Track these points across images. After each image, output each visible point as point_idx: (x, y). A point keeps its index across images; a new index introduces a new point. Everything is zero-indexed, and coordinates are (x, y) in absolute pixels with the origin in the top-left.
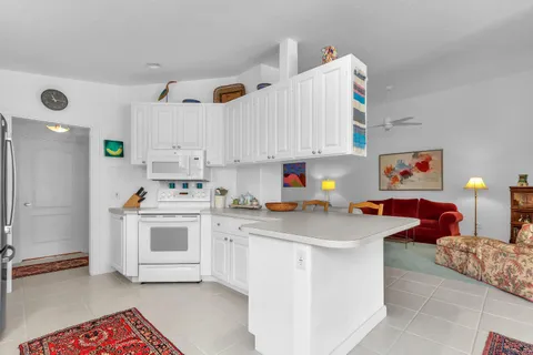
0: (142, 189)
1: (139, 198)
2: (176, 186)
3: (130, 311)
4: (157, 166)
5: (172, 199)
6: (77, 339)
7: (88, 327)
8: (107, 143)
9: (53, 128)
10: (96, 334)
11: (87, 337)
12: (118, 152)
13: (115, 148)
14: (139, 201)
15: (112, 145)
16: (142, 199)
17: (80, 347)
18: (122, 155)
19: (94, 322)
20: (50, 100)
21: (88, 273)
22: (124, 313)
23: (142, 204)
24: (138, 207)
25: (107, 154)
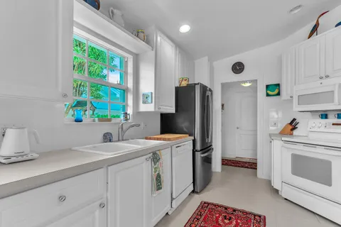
0: (294, 120)
1: (291, 127)
2: (329, 116)
3: (260, 216)
4: (303, 99)
5: (322, 129)
6: (220, 215)
7: (230, 211)
8: (267, 86)
9: (243, 85)
10: (230, 219)
11: (225, 218)
12: (276, 92)
13: (274, 90)
14: (292, 130)
15: (270, 88)
16: (294, 128)
17: (217, 222)
18: (279, 94)
19: (234, 210)
20: (236, 69)
21: (256, 175)
22: (255, 215)
23: (295, 132)
24: (292, 134)
25: (268, 95)
